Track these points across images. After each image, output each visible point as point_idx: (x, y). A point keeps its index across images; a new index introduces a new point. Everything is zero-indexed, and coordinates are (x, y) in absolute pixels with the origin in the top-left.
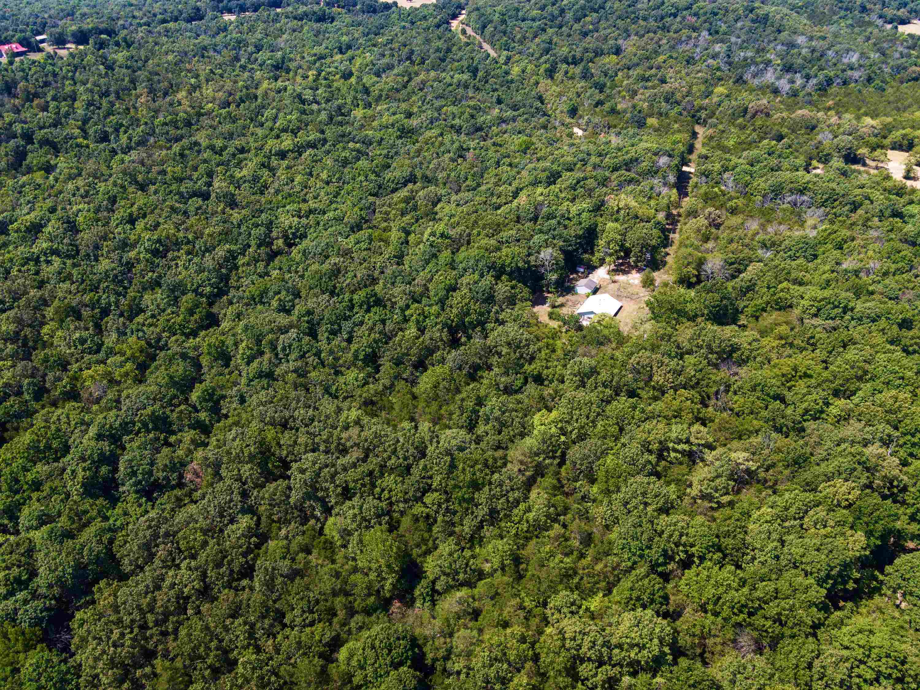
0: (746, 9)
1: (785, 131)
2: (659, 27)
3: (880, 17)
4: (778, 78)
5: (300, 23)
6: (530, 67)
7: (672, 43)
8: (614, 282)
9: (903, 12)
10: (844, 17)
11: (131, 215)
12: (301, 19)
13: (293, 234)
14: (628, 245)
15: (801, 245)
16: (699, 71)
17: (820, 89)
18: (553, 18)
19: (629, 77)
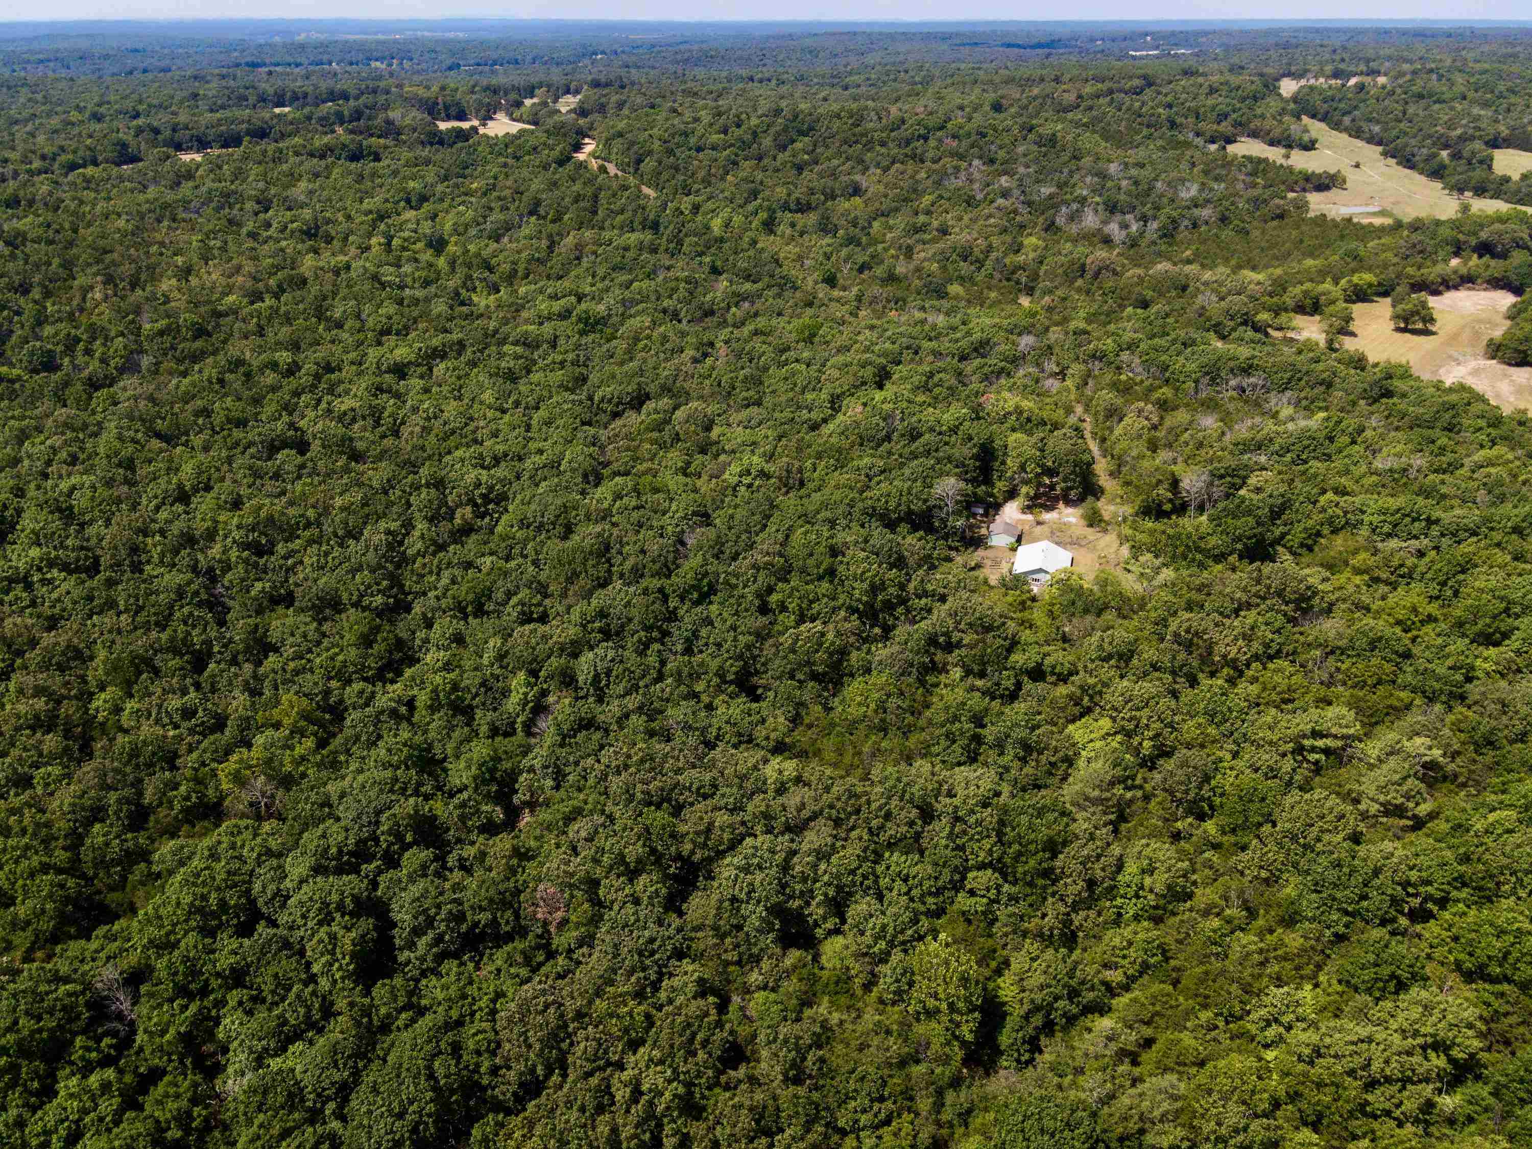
0: (1022, 128)
1: (1149, 294)
2: (906, 155)
3: (1198, 135)
4: (1105, 222)
5: (323, 163)
6: (737, 220)
7: (935, 177)
8: (1039, 523)
9: (1225, 127)
10: (1150, 136)
11: (180, 486)
12: (323, 157)
13: (483, 496)
14: (1050, 464)
15: (1306, 442)
16: (990, 216)
17: (1165, 235)
18: (745, 145)
19: (891, 228)
